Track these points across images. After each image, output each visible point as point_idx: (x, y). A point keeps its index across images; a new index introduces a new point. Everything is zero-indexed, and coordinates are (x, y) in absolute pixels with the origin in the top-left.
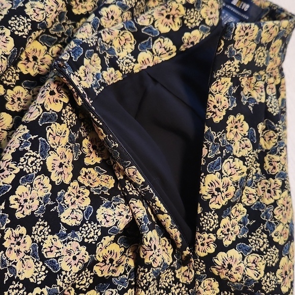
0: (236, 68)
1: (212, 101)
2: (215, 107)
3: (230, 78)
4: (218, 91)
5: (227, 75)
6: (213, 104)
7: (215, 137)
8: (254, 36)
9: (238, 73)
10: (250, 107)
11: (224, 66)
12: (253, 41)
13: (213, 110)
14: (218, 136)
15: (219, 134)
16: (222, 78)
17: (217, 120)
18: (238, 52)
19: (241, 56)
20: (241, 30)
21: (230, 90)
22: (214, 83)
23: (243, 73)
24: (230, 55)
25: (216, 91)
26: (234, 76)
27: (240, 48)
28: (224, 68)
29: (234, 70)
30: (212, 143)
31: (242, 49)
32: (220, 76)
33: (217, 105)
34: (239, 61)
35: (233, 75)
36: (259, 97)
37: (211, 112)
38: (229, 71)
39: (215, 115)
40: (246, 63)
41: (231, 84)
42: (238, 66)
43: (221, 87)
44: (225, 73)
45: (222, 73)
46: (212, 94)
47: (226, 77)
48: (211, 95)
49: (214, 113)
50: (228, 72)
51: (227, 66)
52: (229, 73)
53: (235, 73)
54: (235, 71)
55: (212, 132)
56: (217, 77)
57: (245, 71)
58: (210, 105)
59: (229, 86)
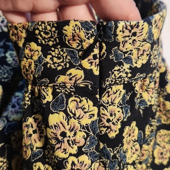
0: (127, 73)
1: (104, 114)
2: (108, 121)
3: (122, 86)
4: (110, 102)
5: (118, 82)
6: (106, 118)
7: (112, 154)
8: (144, 35)
9: (130, 78)
10: (141, 110)
11: (113, 73)
12: (144, 40)
13: (107, 124)
14: (116, 152)
15: (117, 149)
16: (113, 87)
17: (112, 135)
18: (126, 55)
19: (131, 59)
20: (124, 29)
21: (123, 99)
22: (105, 93)
23: (136, 77)
24: (116, 59)
25: (108, 103)
26: (126, 82)
27: (128, 50)
28: (113, 75)
29: (124, 75)
30: (109, 161)
31: (131, 51)
32: (110, 85)
33: (111, 118)
34: (129, 65)
35: (124, 81)
36: (150, 99)
37: (104, 127)
38: (120, 77)
39: (109, 130)
40: (139, 66)
41: (124, 91)
42: (129, 71)
43: (113, 96)
44: (116, 80)
45: (112, 81)
46: (104, 107)
47: (118, 84)
48: (102, 108)
49: (108, 127)
50: (118, 78)
51: (116, 73)
52: (120, 80)
53: (126, 79)
54: (127, 76)
55: (108, 149)
56: (107, 87)
57: (138, 75)
58: (103, 119)
59: (122, 94)
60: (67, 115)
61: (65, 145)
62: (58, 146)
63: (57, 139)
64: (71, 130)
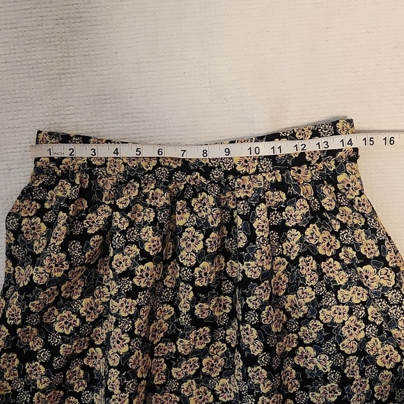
60: (348, 174)
61: (351, 191)
62: (347, 192)
63: (345, 189)
64: (352, 182)
